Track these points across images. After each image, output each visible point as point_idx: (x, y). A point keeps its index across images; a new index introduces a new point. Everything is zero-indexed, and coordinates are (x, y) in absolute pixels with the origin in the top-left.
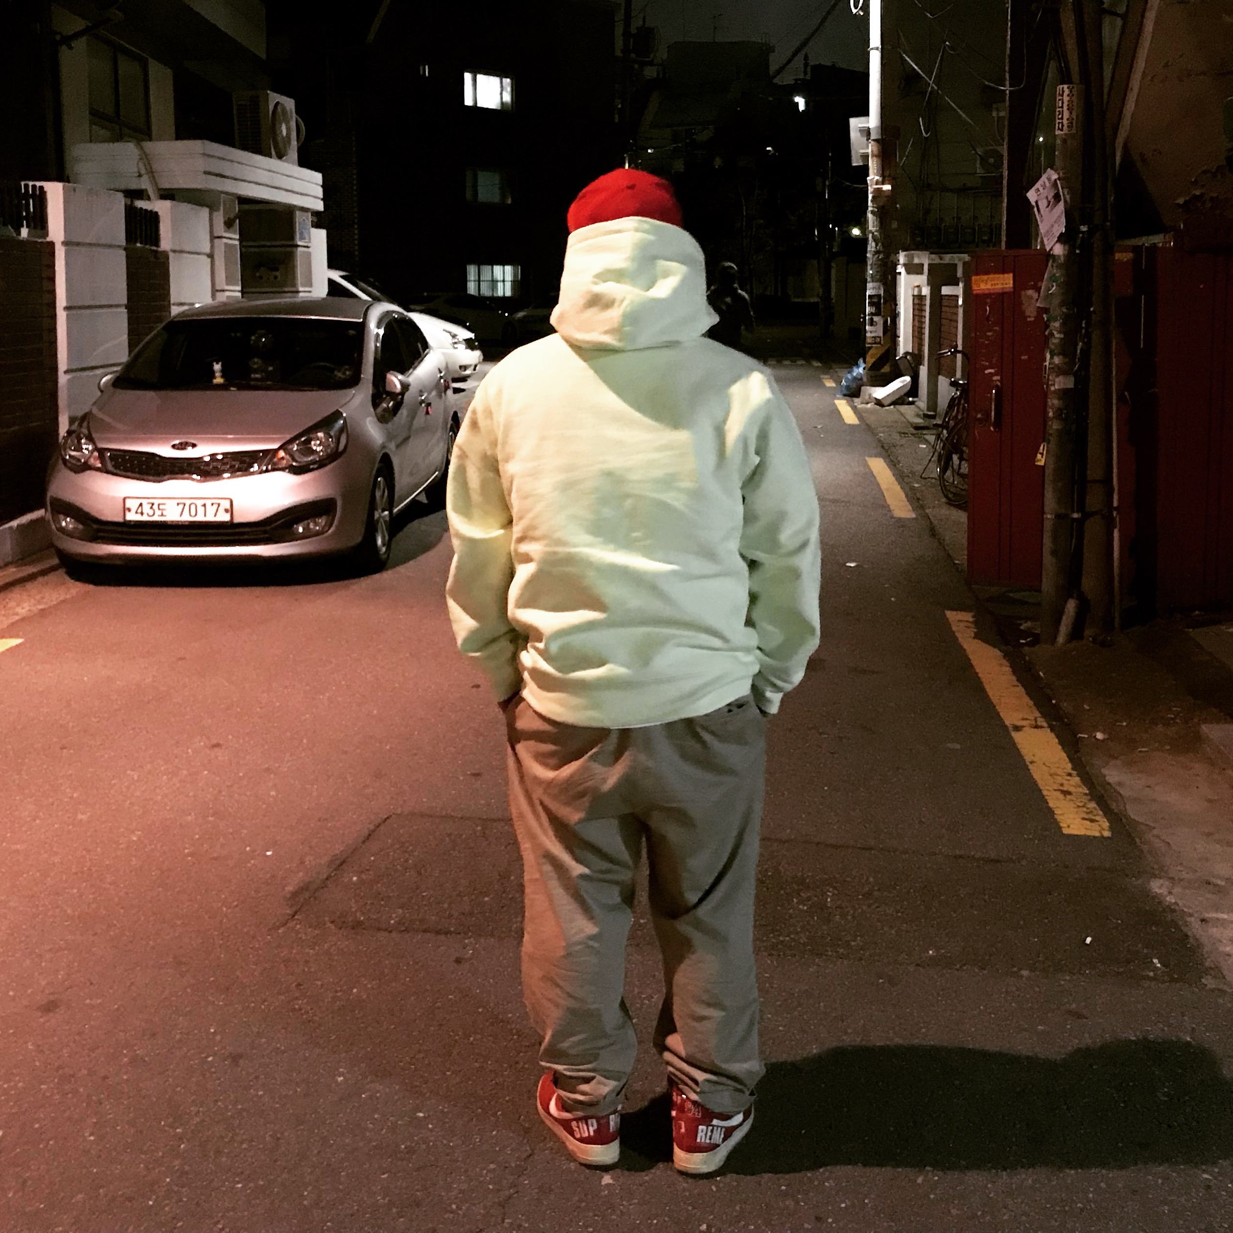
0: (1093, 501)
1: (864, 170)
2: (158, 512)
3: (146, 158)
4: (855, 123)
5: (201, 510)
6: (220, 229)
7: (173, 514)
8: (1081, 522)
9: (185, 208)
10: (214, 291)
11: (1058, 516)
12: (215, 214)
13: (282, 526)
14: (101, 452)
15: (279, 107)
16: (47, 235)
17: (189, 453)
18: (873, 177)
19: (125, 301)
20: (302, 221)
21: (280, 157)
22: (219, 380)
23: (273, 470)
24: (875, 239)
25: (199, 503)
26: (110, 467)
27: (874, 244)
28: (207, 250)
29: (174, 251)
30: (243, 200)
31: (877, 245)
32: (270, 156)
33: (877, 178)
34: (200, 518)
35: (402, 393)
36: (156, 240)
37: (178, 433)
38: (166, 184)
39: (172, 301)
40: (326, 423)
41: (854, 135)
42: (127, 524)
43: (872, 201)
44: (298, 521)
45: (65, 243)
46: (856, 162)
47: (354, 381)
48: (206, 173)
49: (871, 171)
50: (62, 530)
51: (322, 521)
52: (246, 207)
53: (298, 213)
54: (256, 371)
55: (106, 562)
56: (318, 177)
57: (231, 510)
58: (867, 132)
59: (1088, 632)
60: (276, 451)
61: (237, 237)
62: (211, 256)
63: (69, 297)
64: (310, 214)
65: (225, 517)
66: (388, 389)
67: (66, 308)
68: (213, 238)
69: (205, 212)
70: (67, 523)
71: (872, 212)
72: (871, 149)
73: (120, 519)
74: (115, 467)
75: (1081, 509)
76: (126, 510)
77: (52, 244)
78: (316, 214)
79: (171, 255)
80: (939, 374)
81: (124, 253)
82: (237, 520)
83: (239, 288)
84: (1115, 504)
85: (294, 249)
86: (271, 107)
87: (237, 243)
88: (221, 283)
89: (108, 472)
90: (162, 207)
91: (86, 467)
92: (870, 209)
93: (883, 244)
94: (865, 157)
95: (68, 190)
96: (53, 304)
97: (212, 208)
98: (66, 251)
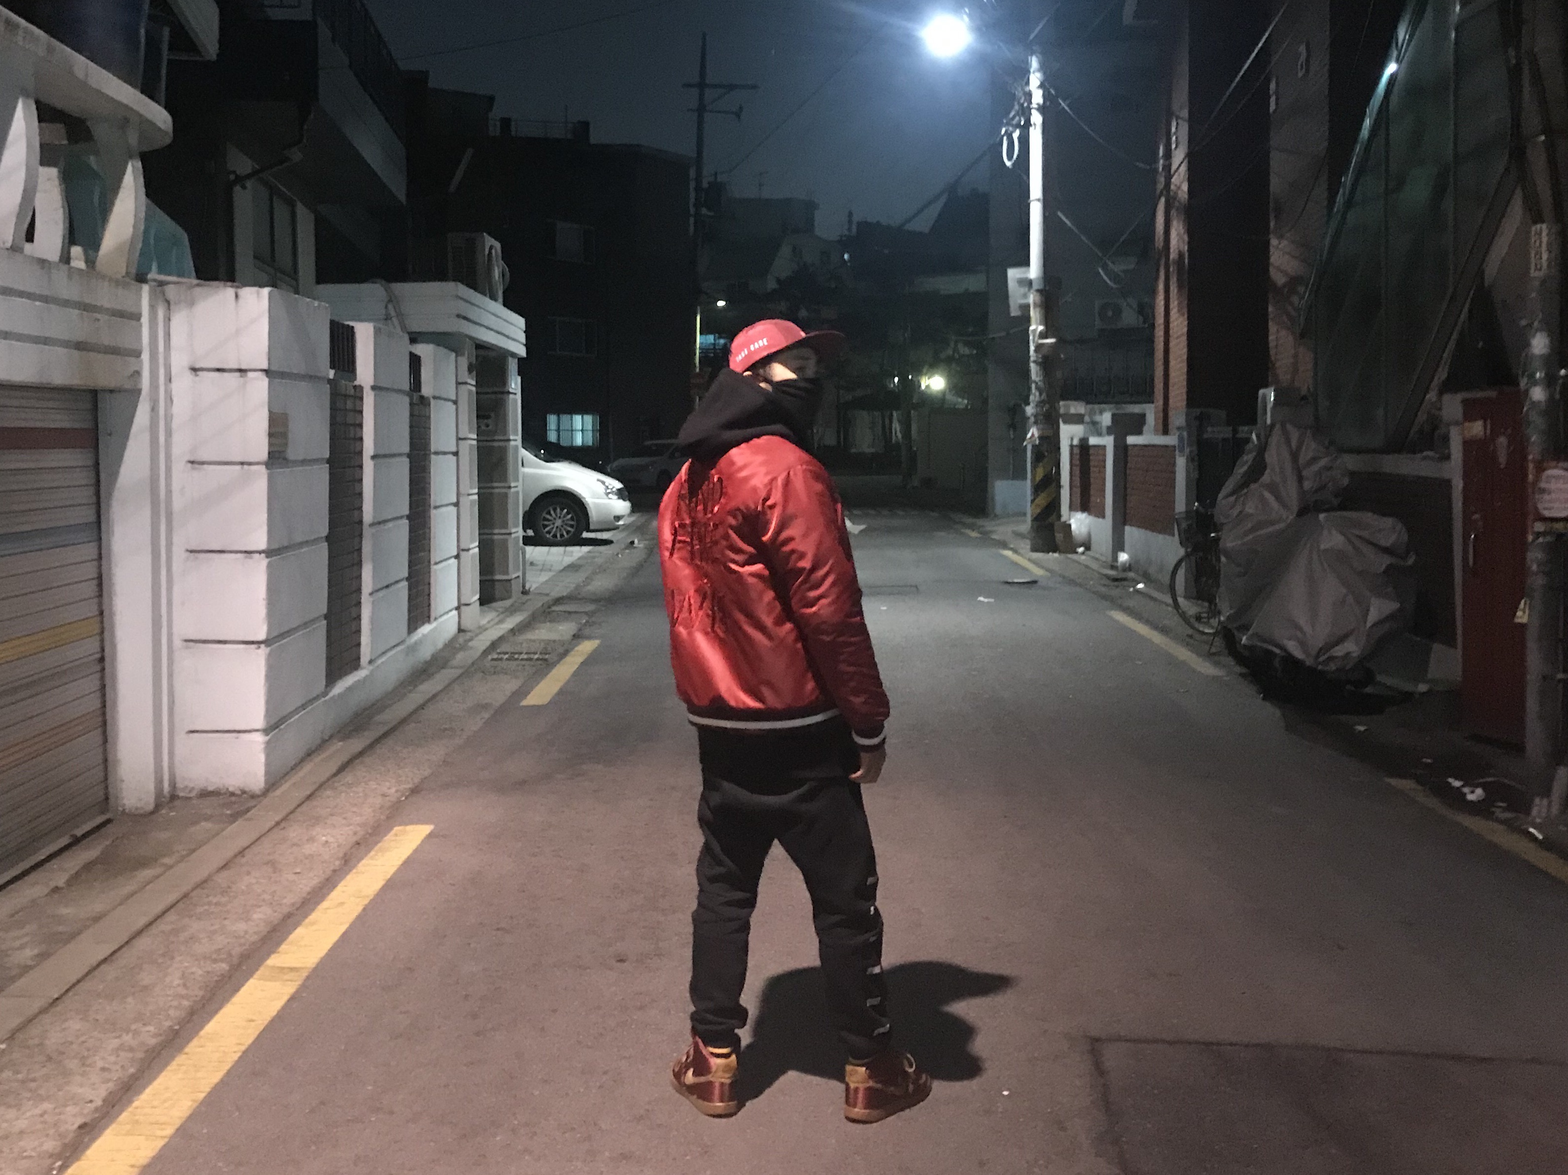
1: (1027, 320)
3: (394, 299)
4: (1013, 274)
6: (463, 374)
9: (442, 352)
10: (459, 439)
12: (459, 358)
15: (493, 251)
16: (355, 379)
18: (1036, 327)
19: (406, 449)
20: (513, 366)
21: (492, 297)
24: (1037, 388)
27: (1037, 394)
28: (453, 396)
29: (435, 398)
30: (481, 346)
31: (1041, 394)
32: (489, 298)
33: (1041, 328)
36: (417, 384)
38: (415, 328)
39: (432, 450)
41: (1012, 284)
43: (1036, 351)
45: (374, 388)
46: (1014, 312)
48: (458, 316)
49: (1033, 320)
52: (482, 352)
53: (510, 359)
56: (521, 322)
58: (1030, 283)
61: (474, 383)
62: (455, 402)
63: (375, 445)
64: (516, 360)
67: (373, 457)
68: (458, 383)
69: (454, 354)
71: (1034, 362)
72: (1032, 298)
77: (360, 388)
78: (521, 360)
79: (432, 402)
81: (407, 400)
83: (475, 437)
85: (506, 396)
86: (487, 252)
87: (474, 389)
88: (462, 431)
90: (423, 350)
92: (1032, 359)
93: (1048, 396)
94: (1026, 308)
95: (377, 332)
96: (360, 453)
97: (458, 352)
98: (375, 396)
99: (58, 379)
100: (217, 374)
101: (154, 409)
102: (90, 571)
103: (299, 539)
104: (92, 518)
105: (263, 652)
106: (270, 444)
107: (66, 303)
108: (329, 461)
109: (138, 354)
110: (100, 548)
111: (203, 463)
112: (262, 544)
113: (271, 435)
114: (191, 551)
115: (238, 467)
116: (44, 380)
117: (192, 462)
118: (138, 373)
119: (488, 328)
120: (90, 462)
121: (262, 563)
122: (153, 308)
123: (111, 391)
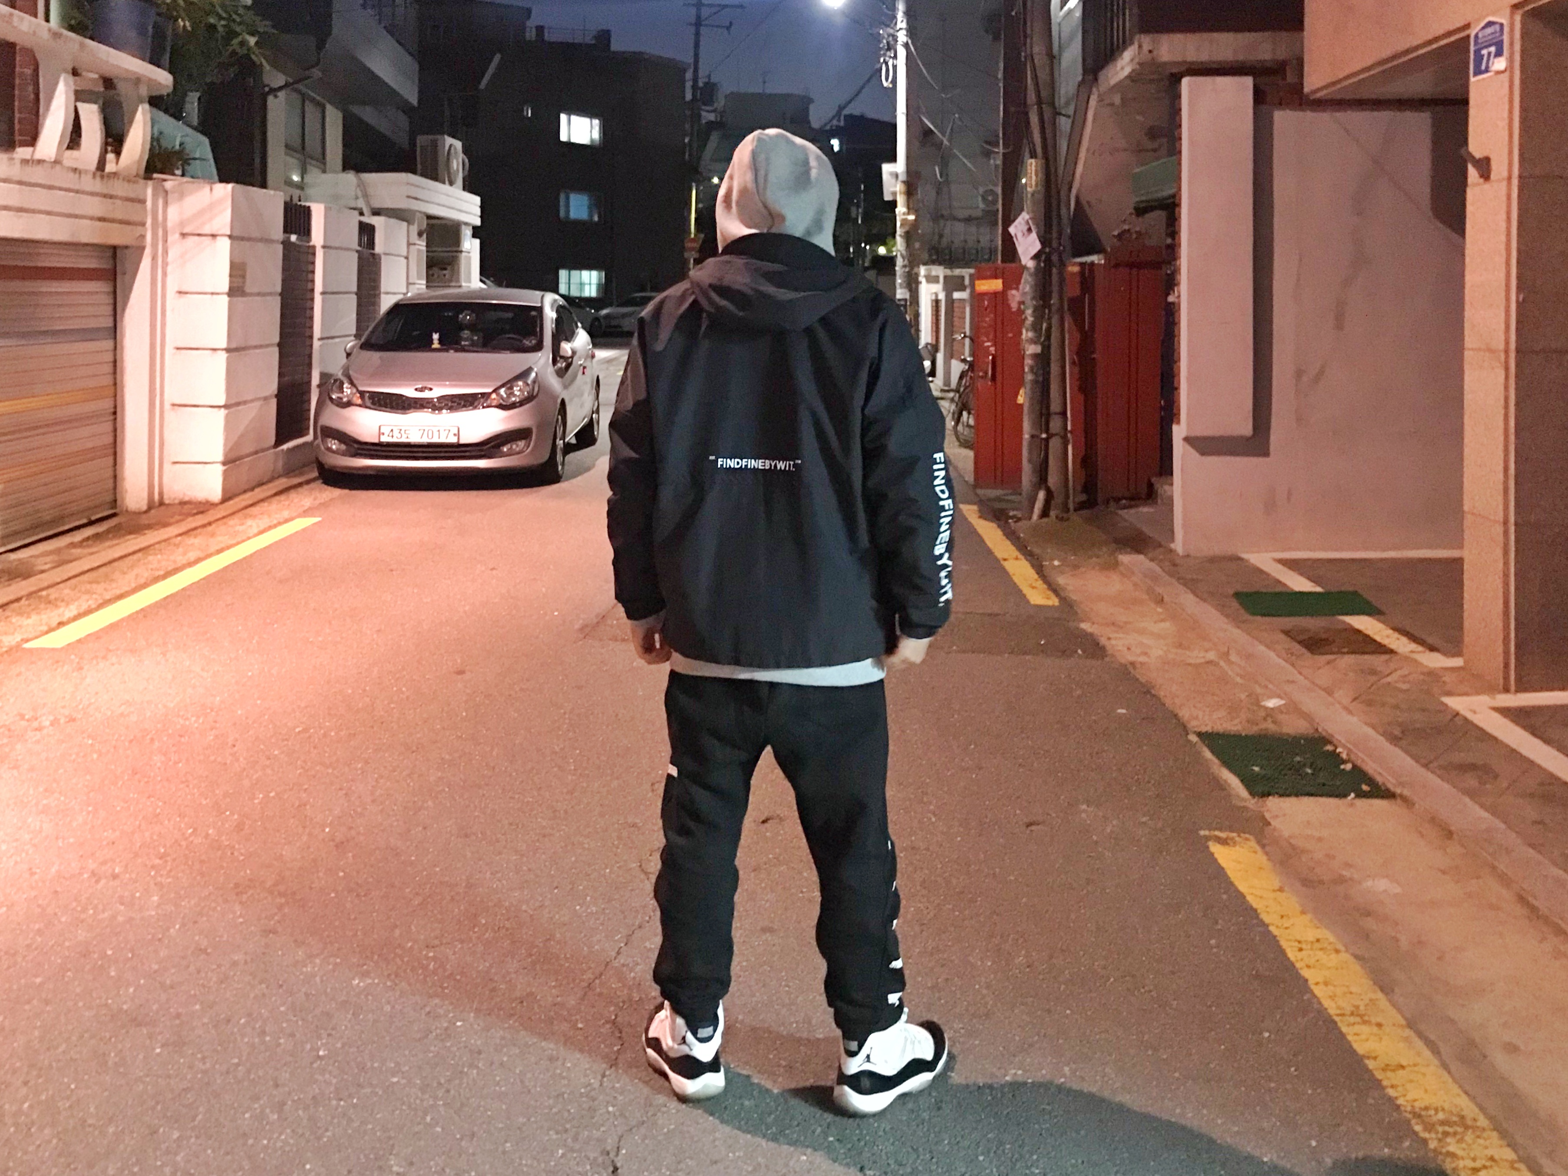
0: (1055, 424)
2: (404, 436)
3: (361, 185)
4: (886, 168)
5: (436, 434)
6: (414, 237)
7: (415, 437)
8: (1047, 440)
9: (393, 221)
10: (410, 285)
11: (1032, 436)
12: (411, 227)
13: (493, 447)
14: (362, 394)
15: (452, 148)
16: (309, 240)
17: (426, 394)
18: (902, 208)
19: (355, 290)
20: (467, 232)
21: (451, 183)
22: (436, 345)
23: (488, 407)
24: (902, 257)
25: (435, 430)
26: (368, 403)
27: (901, 261)
28: (405, 254)
29: (385, 254)
30: (429, 217)
31: (903, 261)
32: (444, 183)
33: (905, 208)
34: (436, 440)
35: (572, 357)
36: (371, 244)
37: (417, 380)
38: (377, 204)
39: (382, 291)
40: (523, 375)
41: (885, 176)
42: (380, 444)
43: (901, 225)
44: (504, 444)
45: (324, 247)
46: (887, 197)
47: (539, 347)
48: (408, 197)
49: (899, 202)
50: (329, 449)
51: (521, 444)
52: (431, 222)
53: (463, 227)
54: (466, 340)
55: (360, 472)
56: (477, 200)
57: (458, 435)
58: (896, 175)
59: (1053, 513)
60: (490, 394)
61: (425, 244)
62: (407, 258)
63: (325, 284)
64: (470, 228)
65: (454, 440)
66: (562, 353)
67: (323, 293)
68: (409, 244)
69: (405, 224)
70: (334, 445)
71: (900, 233)
72: (899, 187)
73: (376, 441)
74: (373, 403)
75: (1047, 431)
76: (380, 434)
77: (314, 247)
78: (475, 228)
79: (383, 257)
80: (952, 358)
81: (358, 256)
82: (462, 442)
83: (426, 283)
84: (1069, 428)
85: (459, 254)
86: (446, 148)
87: (424, 248)
88: (413, 278)
89: (367, 407)
90: (376, 221)
91: (349, 404)
92: (898, 230)
93: (908, 260)
94: (894, 194)
95: (327, 209)
96: (313, 290)
97: (409, 222)
98: (325, 253)
99: (85, 238)
100: (196, 238)
101: (154, 258)
102: (109, 357)
103: (254, 343)
104: (111, 324)
105: (223, 412)
106: (231, 282)
107: (92, 194)
108: (281, 294)
109: (143, 224)
110: (115, 343)
111: (186, 293)
112: (224, 345)
113: (231, 276)
114: (178, 349)
115: (209, 296)
116: (75, 240)
117: (180, 292)
118: (143, 237)
119: (439, 205)
120: (112, 289)
121: (224, 355)
122: (155, 196)
123: (127, 247)
